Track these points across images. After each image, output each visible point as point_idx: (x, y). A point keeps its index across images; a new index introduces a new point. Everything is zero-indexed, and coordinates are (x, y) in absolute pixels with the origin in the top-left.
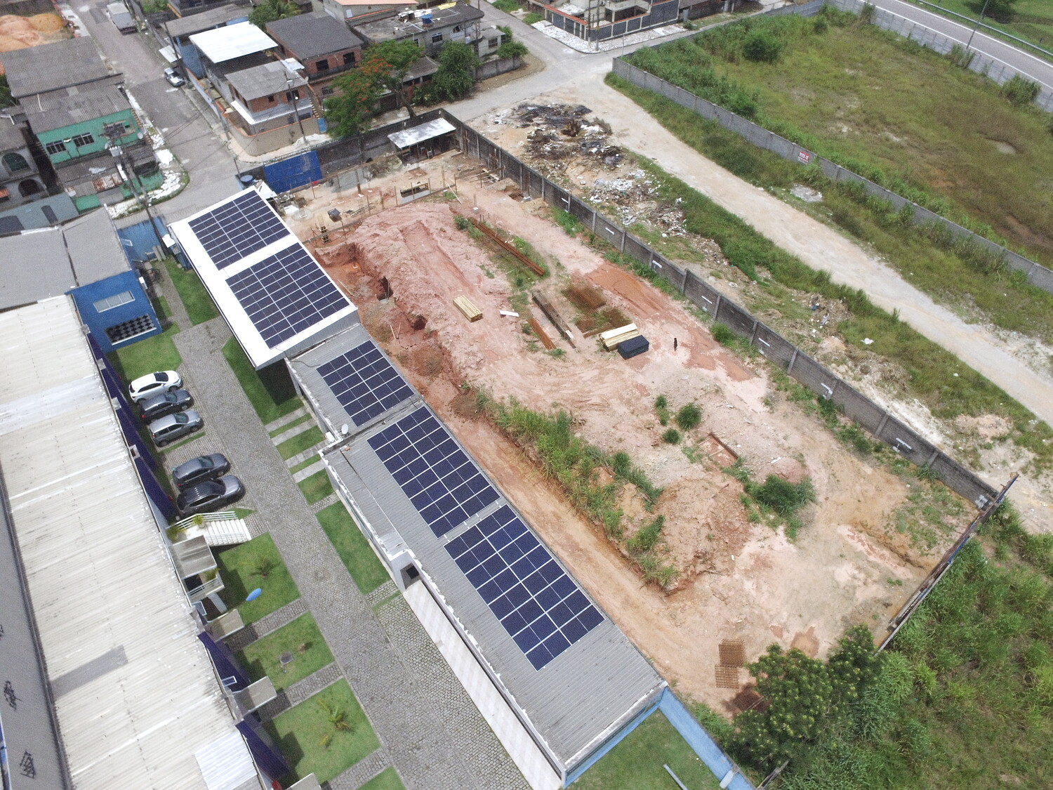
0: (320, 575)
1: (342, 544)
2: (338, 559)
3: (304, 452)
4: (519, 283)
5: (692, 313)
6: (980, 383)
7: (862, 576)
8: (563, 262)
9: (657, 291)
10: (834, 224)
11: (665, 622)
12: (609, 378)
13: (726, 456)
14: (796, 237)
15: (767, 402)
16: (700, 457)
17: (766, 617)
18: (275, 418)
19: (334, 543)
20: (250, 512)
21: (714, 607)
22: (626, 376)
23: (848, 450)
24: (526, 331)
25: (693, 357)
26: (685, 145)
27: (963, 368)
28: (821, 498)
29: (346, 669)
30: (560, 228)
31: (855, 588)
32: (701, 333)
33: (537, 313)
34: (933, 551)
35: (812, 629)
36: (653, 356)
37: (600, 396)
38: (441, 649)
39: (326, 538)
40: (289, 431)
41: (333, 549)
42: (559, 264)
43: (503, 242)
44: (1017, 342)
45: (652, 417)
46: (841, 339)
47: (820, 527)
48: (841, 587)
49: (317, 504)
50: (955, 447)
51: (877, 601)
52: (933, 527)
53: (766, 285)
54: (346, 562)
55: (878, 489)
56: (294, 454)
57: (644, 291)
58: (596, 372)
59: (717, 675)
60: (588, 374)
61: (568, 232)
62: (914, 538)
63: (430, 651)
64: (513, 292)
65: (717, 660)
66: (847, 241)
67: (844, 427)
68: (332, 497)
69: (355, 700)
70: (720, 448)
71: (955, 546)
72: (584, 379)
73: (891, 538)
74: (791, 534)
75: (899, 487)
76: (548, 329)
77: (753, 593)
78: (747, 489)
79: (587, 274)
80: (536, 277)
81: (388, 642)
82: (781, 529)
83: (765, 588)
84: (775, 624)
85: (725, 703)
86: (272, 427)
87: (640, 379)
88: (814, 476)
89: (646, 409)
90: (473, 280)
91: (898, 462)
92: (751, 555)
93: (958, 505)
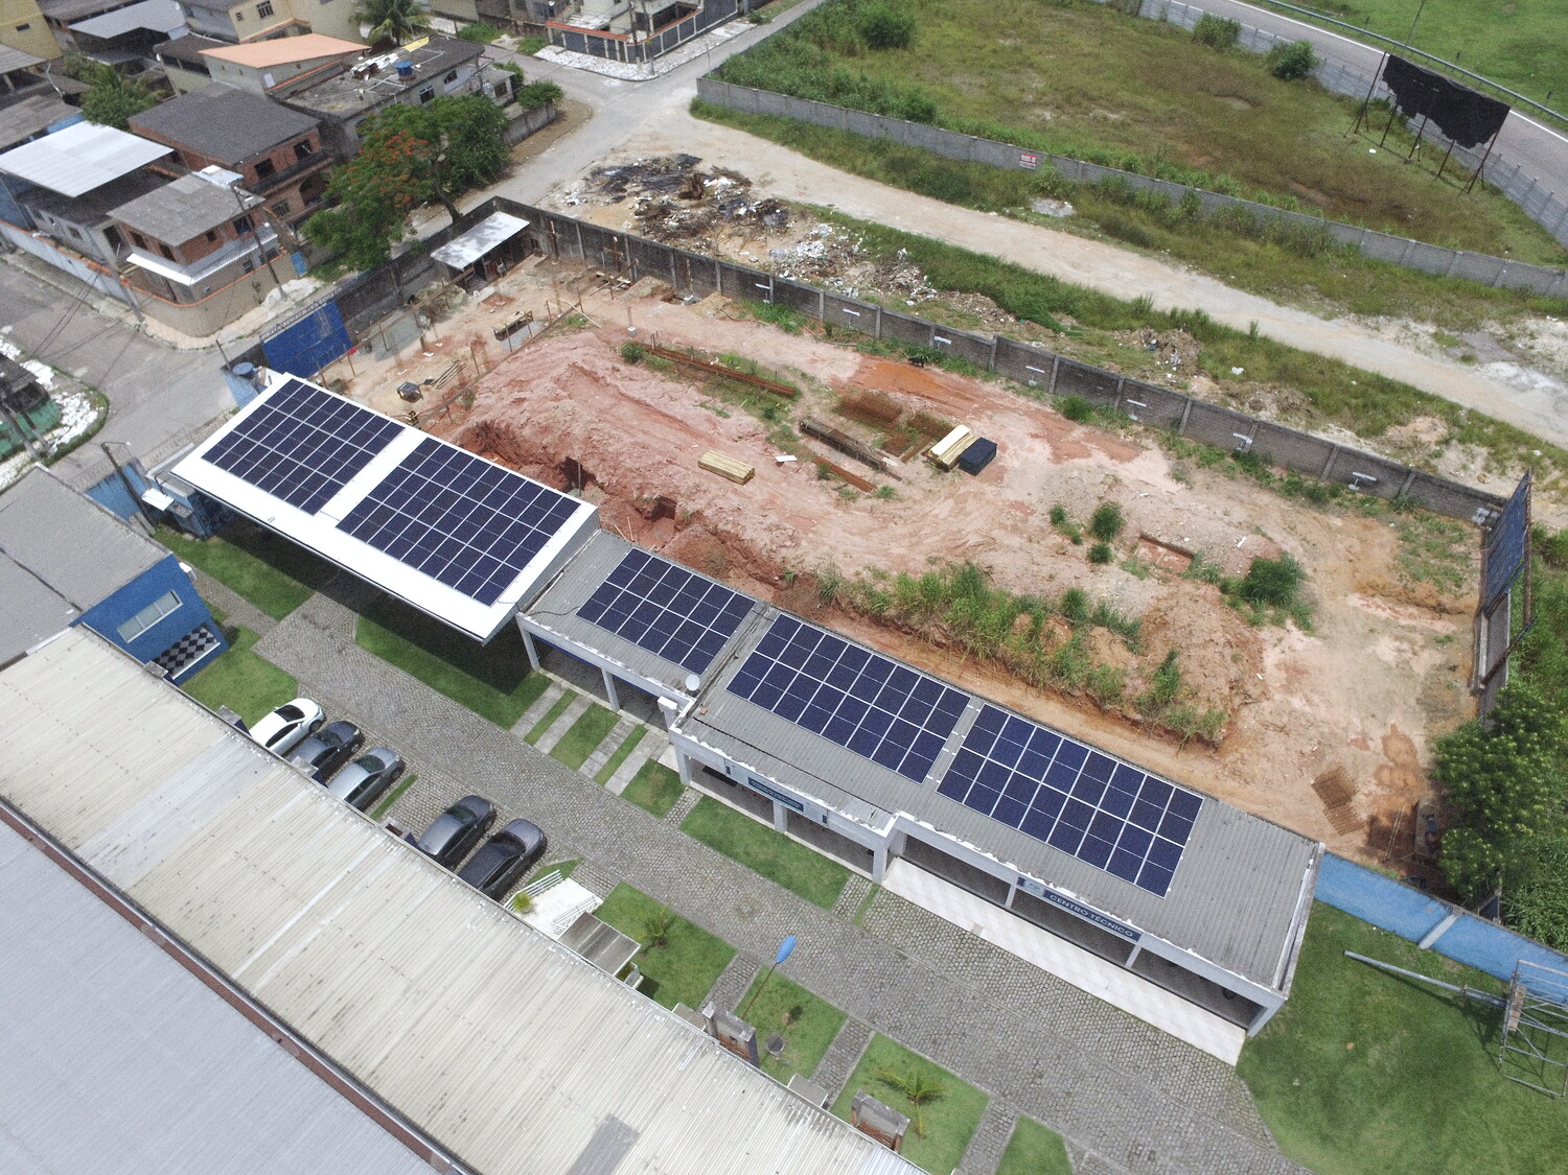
0: (746, 909)
1: (748, 854)
2: (755, 876)
3: (600, 747)
4: (769, 416)
5: (1018, 393)
6: (1385, 386)
7: (1405, 646)
8: (809, 371)
9: (955, 377)
10: (1107, 237)
11: (1231, 784)
12: (971, 505)
13: (1174, 558)
14: (1075, 265)
15: (1178, 476)
16: (1146, 569)
17: (1339, 731)
18: (519, 715)
19: (735, 857)
20: (573, 864)
21: (1275, 744)
22: (990, 496)
23: (1302, 506)
24: (822, 476)
25: (1055, 448)
26: (860, 179)
27: (1355, 373)
28: (1309, 572)
29: (871, 1019)
30: (772, 327)
31: (1407, 662)
32: (1046, 415)
33: (819, 448)
34: (1465, 589)
35: (1393, 726)
36: (1006, 459)
37: (976, 532)
38: (983, 935)
39: (719, 857)
40: (556, 724)
41: (740, 867)
42: (804, 375)
43: (708, 365)
44: (1391, 329)
45: (1056, 539)
46: (1206, 376)
47: (1328, 605)
48: (1394, 665)
49: (671, 814)
51: (1439, 668)
52: (1447, 563)
53: (1077, 335)
54: (771, 875)
55: (1362, 541)
56: (585, 757)
57: (937, 380)
58: (951, 502)
59: (1332, 820)
60: (943, 508)
61: (788, 329)
62: (1437, 581)
63: (970, 944)
64: (767, 428)
65: (1320, 805)
66: (1136, 256)
67: (1281, 479)
68: (687, 794)
69: (914, 1054)
70: (1162, 550)
71: (1482, 575)
72: (941, 517)
73: (1413, 591)
74: (1304, 624)
75: (1384, 531)
77: (1307, 709)
78: (1224, 589)
79: (850, 379)
80: (784, 401)
81: (905, 958)
82: (1289, 623)
83: (1316, 698)
84: (1354, 737)
85: (1361, 851)
86: (521, 729)
87: (1011, 495)
88: (1286, 548)
89: (1043, 531)
90: (705, 427)
91: (1363, 502)
92: (1277, 666)
93: (1455, 529)
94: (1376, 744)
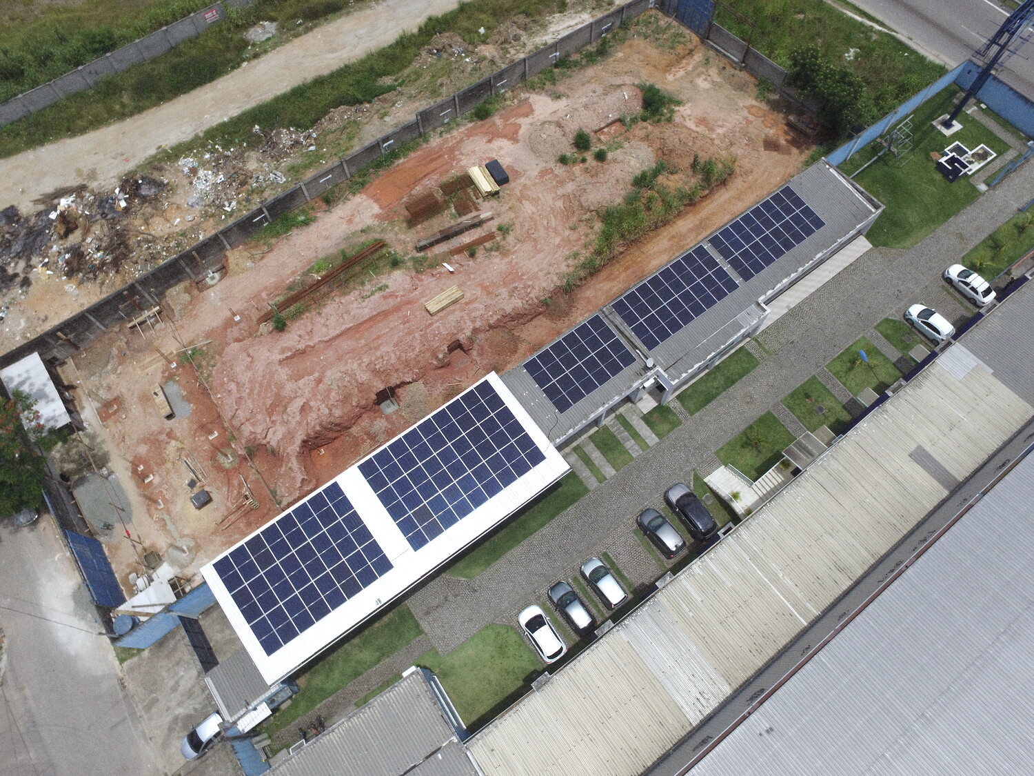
0: (748, 400)
1: (717, 388)
2: (731, 389)
3: (622, 442)
4: (396, 264)
5: (449, 131)
7: (704, 76)
8: (359, 227)
9: (413, 155)
10: (315, 22)
11: (751, 178)
12: (532, 194)
13: (614, 127)
14: (334, 51)
15: (558, 97)
17: (740, 125)
19: (718, 394)
20: (695, 475)
21: (737, 151)
22: (528, 182)
23: (603, 61)
24: (472, 255)
25: (505, 136)
29: (818, 367)
30: (296, 231)
33: (443, 248)
34: (688, 37)
35: (744, 106)
36: (505, 162)
37: (554, 200)
38: (792, 306)
39: (714, 402)
40: (596, 463)
41: (724, 394)
42: (362, 231)
43: (315, 282)
45: (577, 169)
46: (480, 45)
47: (670, 88)
48: (712, 86)
49: (681, 417)
50: (594, 9)
51: (721, 73)
52: (669, 32)
53: (403, 81)
54: (733, 382)
55: (638, 53)
56: (626, 452)
57: (408, 165)
58: (526, 203)
59: (783, 154)
60: (528, 208)
61: (306, 223)
62: (679, 42)
63: (795, 313)
64: (408, 269)
65: (774, 154)
66: (344, 19)
67: (581, 58)
68: (671, 405)
69: (838, 356)
70: (606, 130)
71: (683, 26)
72: (535, 211)
73: (678, 54)
74: (679, 103)
75: (636, 42)
76: (466, 238)
77: (724, 129)
78: (644, 119)
79: (381, 208)
80: (384, 251)
81: (793, 341)
82: (675, 108)
83: (720, 123)
84: (744, 122)
85: (801, 153)
86: (592, 483)
87: (534, 173)
89: (568, 172)
90: (392, 302)
91: (614, 37)
92: (697, 126)
93: (651, 17)
94: (751, 118)
